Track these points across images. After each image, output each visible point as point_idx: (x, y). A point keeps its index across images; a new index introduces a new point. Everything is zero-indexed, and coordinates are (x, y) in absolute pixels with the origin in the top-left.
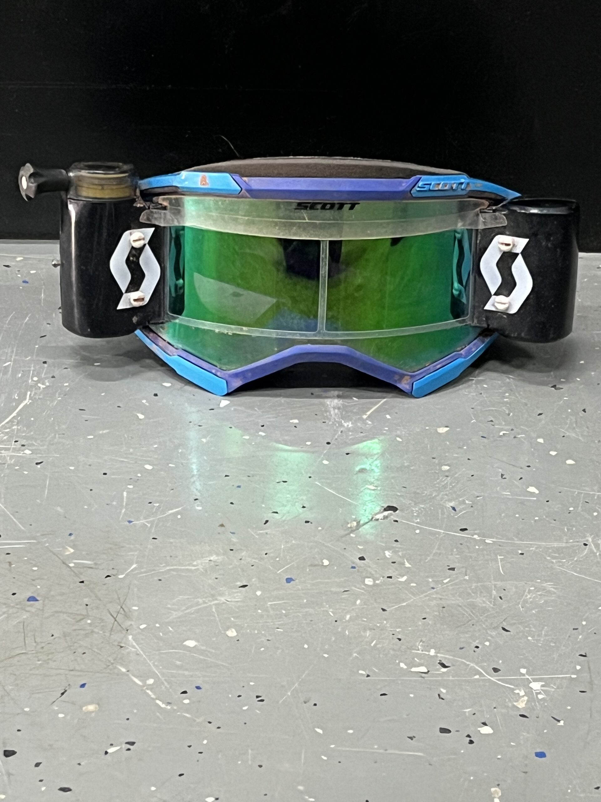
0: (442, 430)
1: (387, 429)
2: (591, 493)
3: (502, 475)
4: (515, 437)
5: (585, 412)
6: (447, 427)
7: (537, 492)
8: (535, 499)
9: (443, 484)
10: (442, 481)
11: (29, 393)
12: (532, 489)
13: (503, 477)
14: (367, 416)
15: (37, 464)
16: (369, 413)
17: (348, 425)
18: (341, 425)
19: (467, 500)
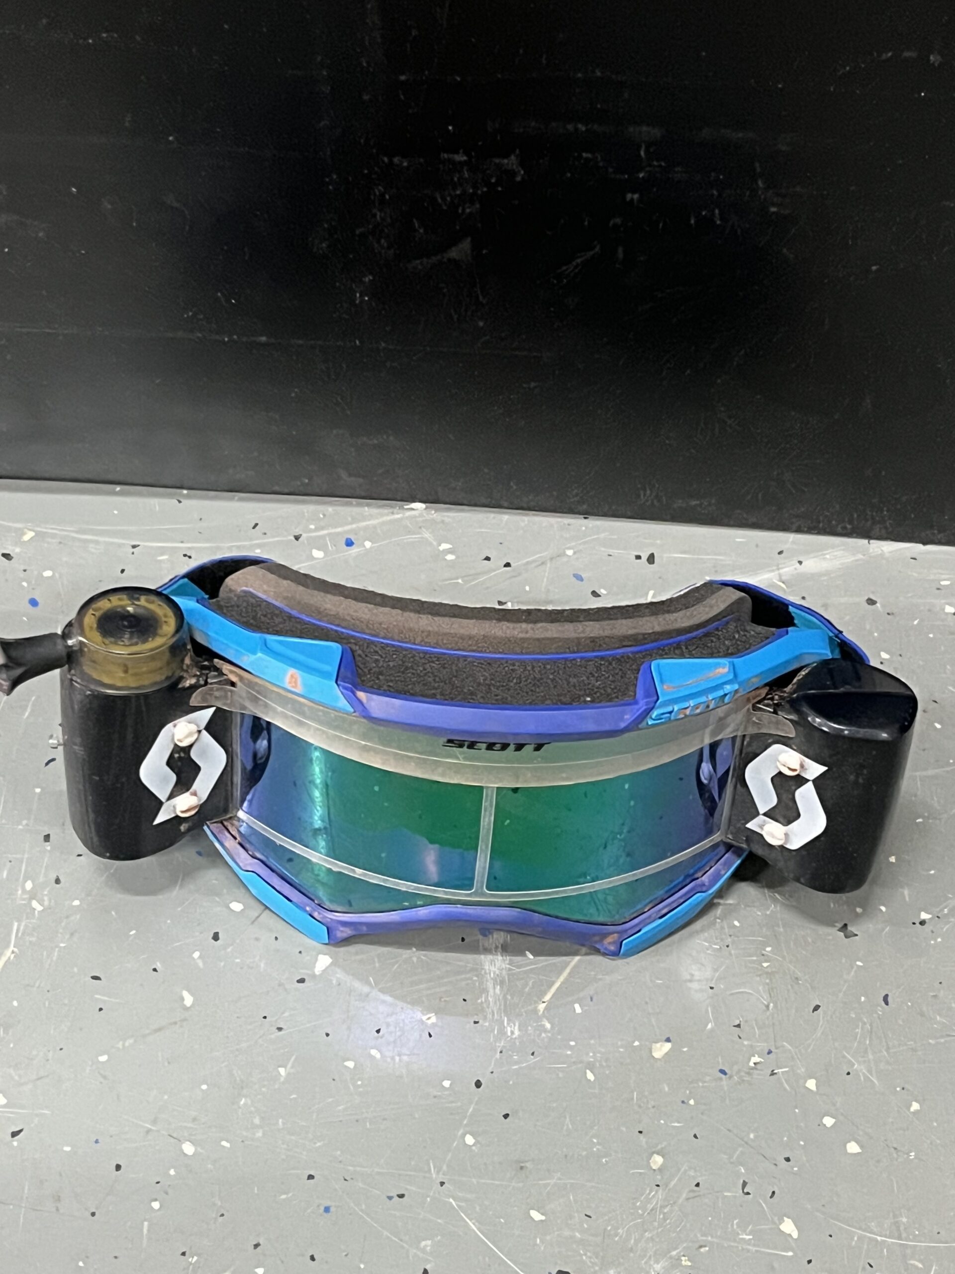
0: (661, 1050)
1: (572, 1043)
2: (879, 1238)
3: (745, 1184)
4: (773, 1074)
5: (887, 1003)
6: (668, 1040)
7: (795, 1235)
8: (790, 1254)
9: (650, 1207)
10: (649, 1200)
11: (16, 925)
12: (788, 1227)
13: (745, 1191)
14: (545, 1005)
15: (14, 1134)
16: (547, 998)
17: (512, 1033)
18: (502, 1032)
19: (684, 1256)
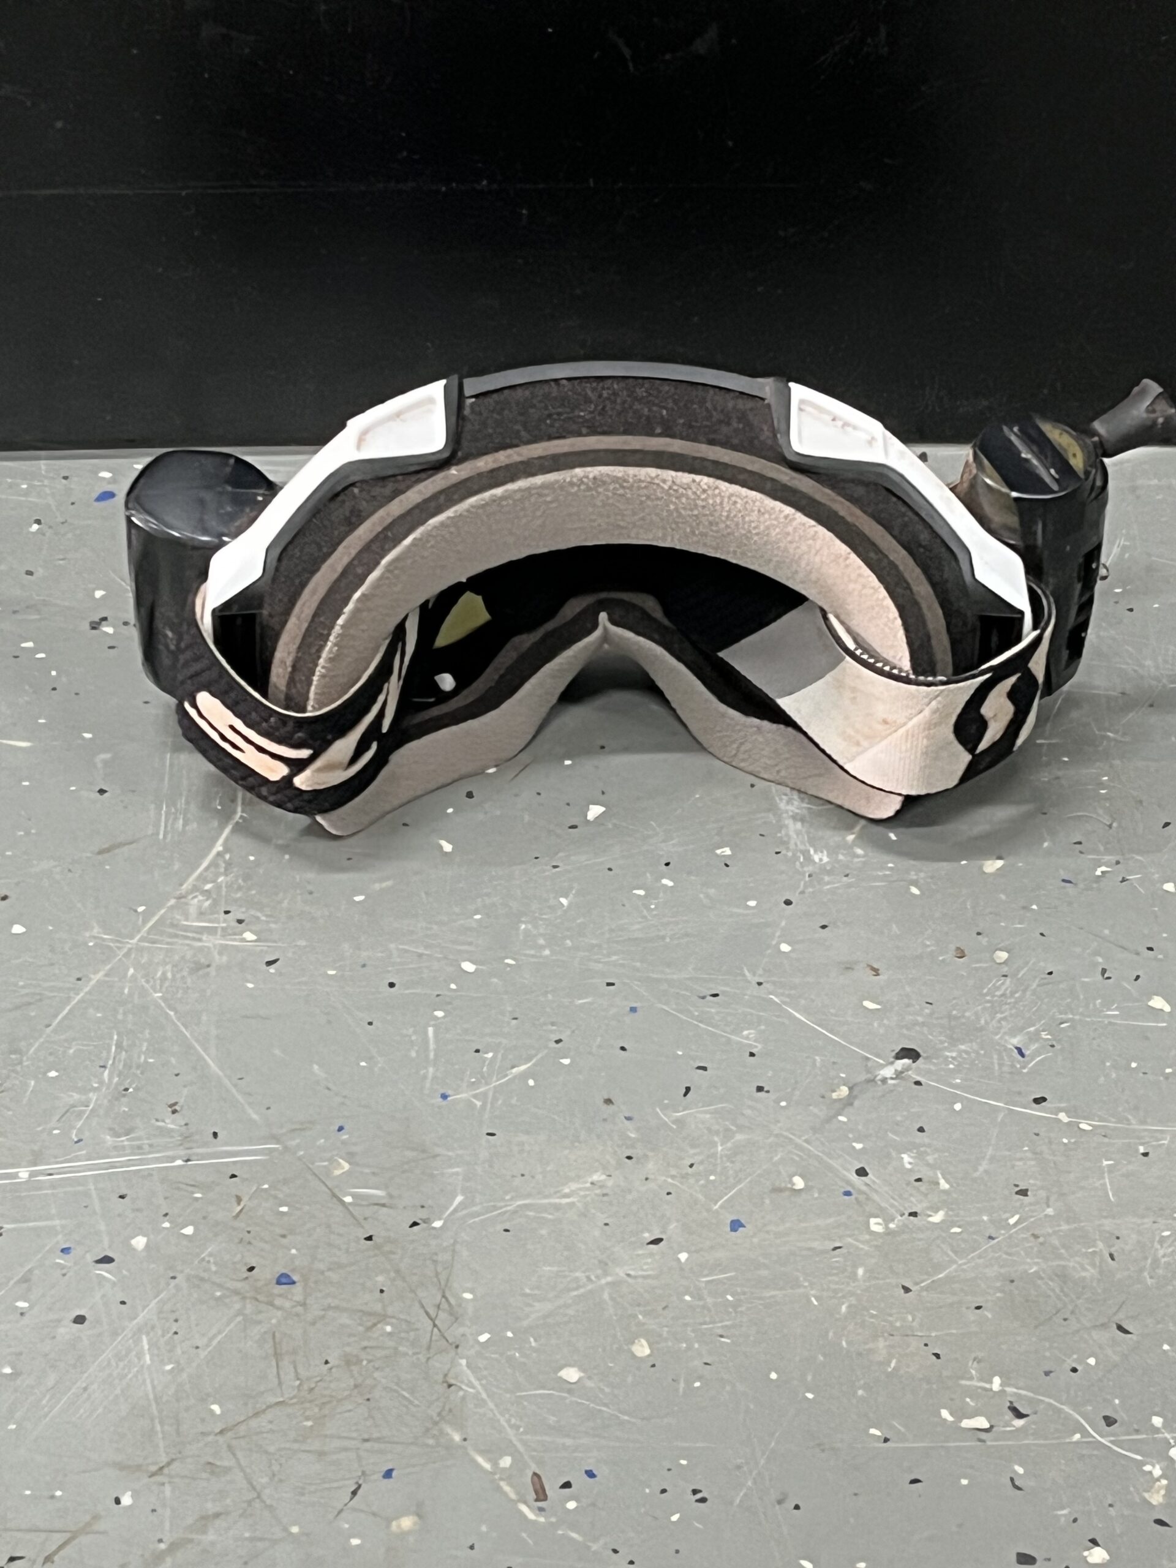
0: (993, 866)
1: (891, 865)
3: (1104, 971)
4: (1124, 880)
6: (1000, 857)
7: (1167, 1008)
8: (1164, 1024)
9: (999, 993)
10: (996, 988)
11: (240, 796)
12: (1158, 1002)
13: (1106, 976)
14: (853, 836)
15: (270, 963)
16: (856, 829)
17: (821, 860)
18: (808, 859)
19: (1043, 1031)
